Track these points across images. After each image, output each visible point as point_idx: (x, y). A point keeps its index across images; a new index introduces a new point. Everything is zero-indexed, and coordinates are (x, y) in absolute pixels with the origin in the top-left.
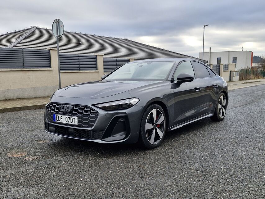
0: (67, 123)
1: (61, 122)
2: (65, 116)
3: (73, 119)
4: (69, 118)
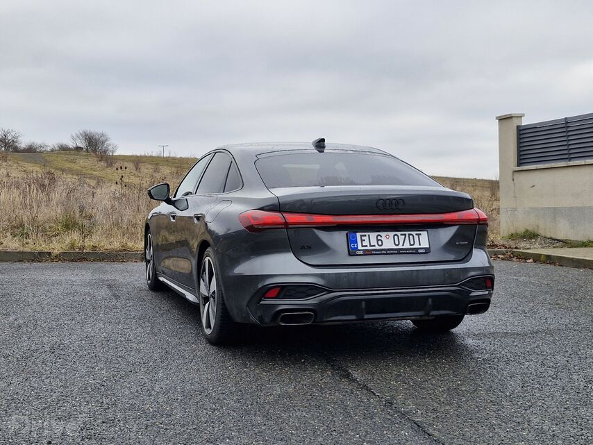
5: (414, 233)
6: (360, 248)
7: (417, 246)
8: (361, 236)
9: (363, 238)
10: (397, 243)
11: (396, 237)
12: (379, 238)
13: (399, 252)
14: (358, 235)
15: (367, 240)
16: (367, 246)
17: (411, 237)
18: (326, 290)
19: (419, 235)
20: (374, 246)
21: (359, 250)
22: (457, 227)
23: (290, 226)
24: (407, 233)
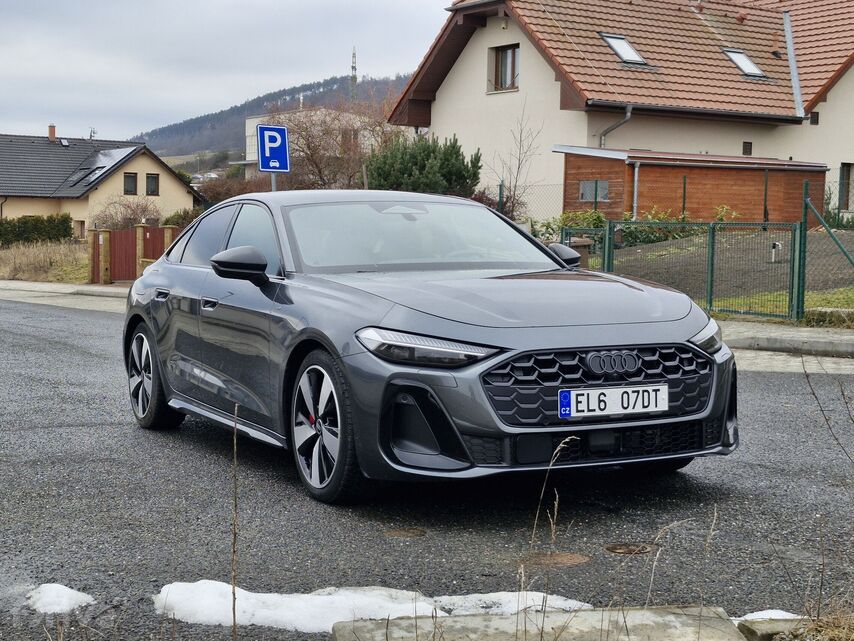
0: (630, 411)
1: (598, 413)
2: (619, 391)
3: (653, 394)
4: (638, 392)
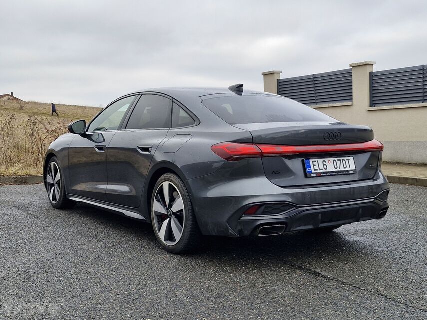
5: (345, 158)
6: (313, 171)
7: (348, 169)
8: (313, 162)
9: (315, 163)
10: (336, 167)
11: (335, 162)
12: (325, 163)
13: (338, 173)
14: (311, 161)
15: (317, 165)
16: (317, 170)
17: (344, 161)
18: (295, 206)
19: (348, 160)
20: (322, 169)
21: (313, 173)
22: (370, 153)
23: (265, 155)
24: (341, 159)
